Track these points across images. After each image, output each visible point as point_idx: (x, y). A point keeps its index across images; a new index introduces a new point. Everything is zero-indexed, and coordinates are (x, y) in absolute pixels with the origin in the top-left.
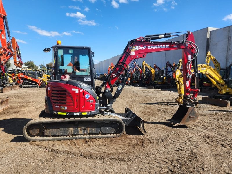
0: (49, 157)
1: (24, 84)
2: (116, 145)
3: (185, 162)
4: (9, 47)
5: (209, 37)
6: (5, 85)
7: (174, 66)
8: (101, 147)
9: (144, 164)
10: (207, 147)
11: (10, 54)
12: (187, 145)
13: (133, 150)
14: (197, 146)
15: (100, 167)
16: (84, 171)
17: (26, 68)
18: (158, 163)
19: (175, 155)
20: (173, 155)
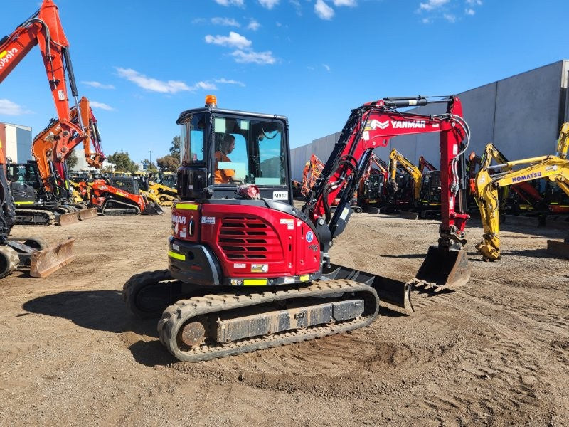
0: (165, 380)
1: (107, 207)
2: (325, 357)
3: (504, 408)
4: (74, 121)
5: (566, 86)
6: (64, 209)
7: (471, 161)
8: (287, 362)
9: (395, 408)
10: (561, 370)
11: (76, 135)
12: (509, 363)
13: (366, 372)
14: (535, 368)
15: (286, 409)
16: (248, 418)
17: (111, 168)
18: (431, 406)
19: (476, 389)
20: (470, 387)
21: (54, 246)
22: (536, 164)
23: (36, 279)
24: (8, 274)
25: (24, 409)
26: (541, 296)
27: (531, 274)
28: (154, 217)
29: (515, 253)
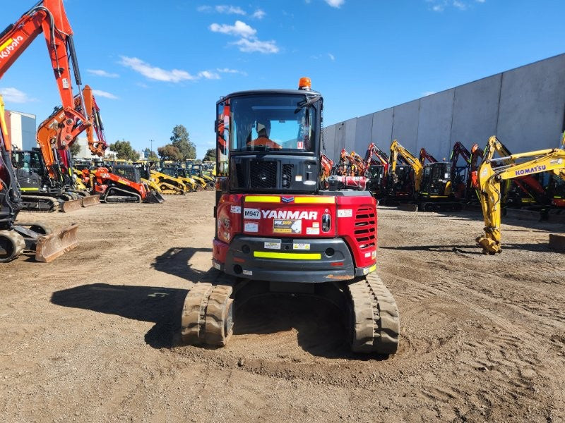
1: (110, 195)
3: (503, 400)
4: (78, 109)
6: (67, 196)
7: (473, 154)
9: (393, 397)
10: (561, 364)
11: (80, 123)
12: (508, 356)
14: (534, 362)
15: (284, 395)
16: (247, 403)
17: (113, 156)
18: (428, 396)
19: (474, 381)
20: (469, 379)
21: (59, 232)
22: (540, 157)
23: (42, 264)
24: (15, 258)
25: (31, 388)
26: (542, 290)
27: (532, 268)
28: (155, 205)
29: (515, 247)
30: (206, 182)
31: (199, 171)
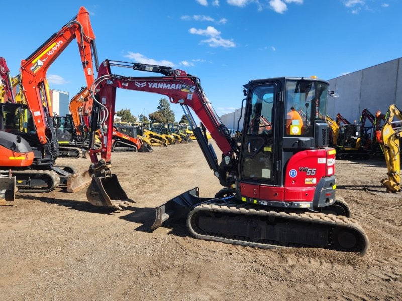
0: (154, 267)
1: (116, 146)
7: (377, 118)
17: (119, 120)
18: (347, 299)
19: (382, 289)
20: (378, 287)
21: (82, 172)
24: (53, 189)
25: (62, 281)
28: (146, 154)
30: (182, 138)
31: (176, 130)
